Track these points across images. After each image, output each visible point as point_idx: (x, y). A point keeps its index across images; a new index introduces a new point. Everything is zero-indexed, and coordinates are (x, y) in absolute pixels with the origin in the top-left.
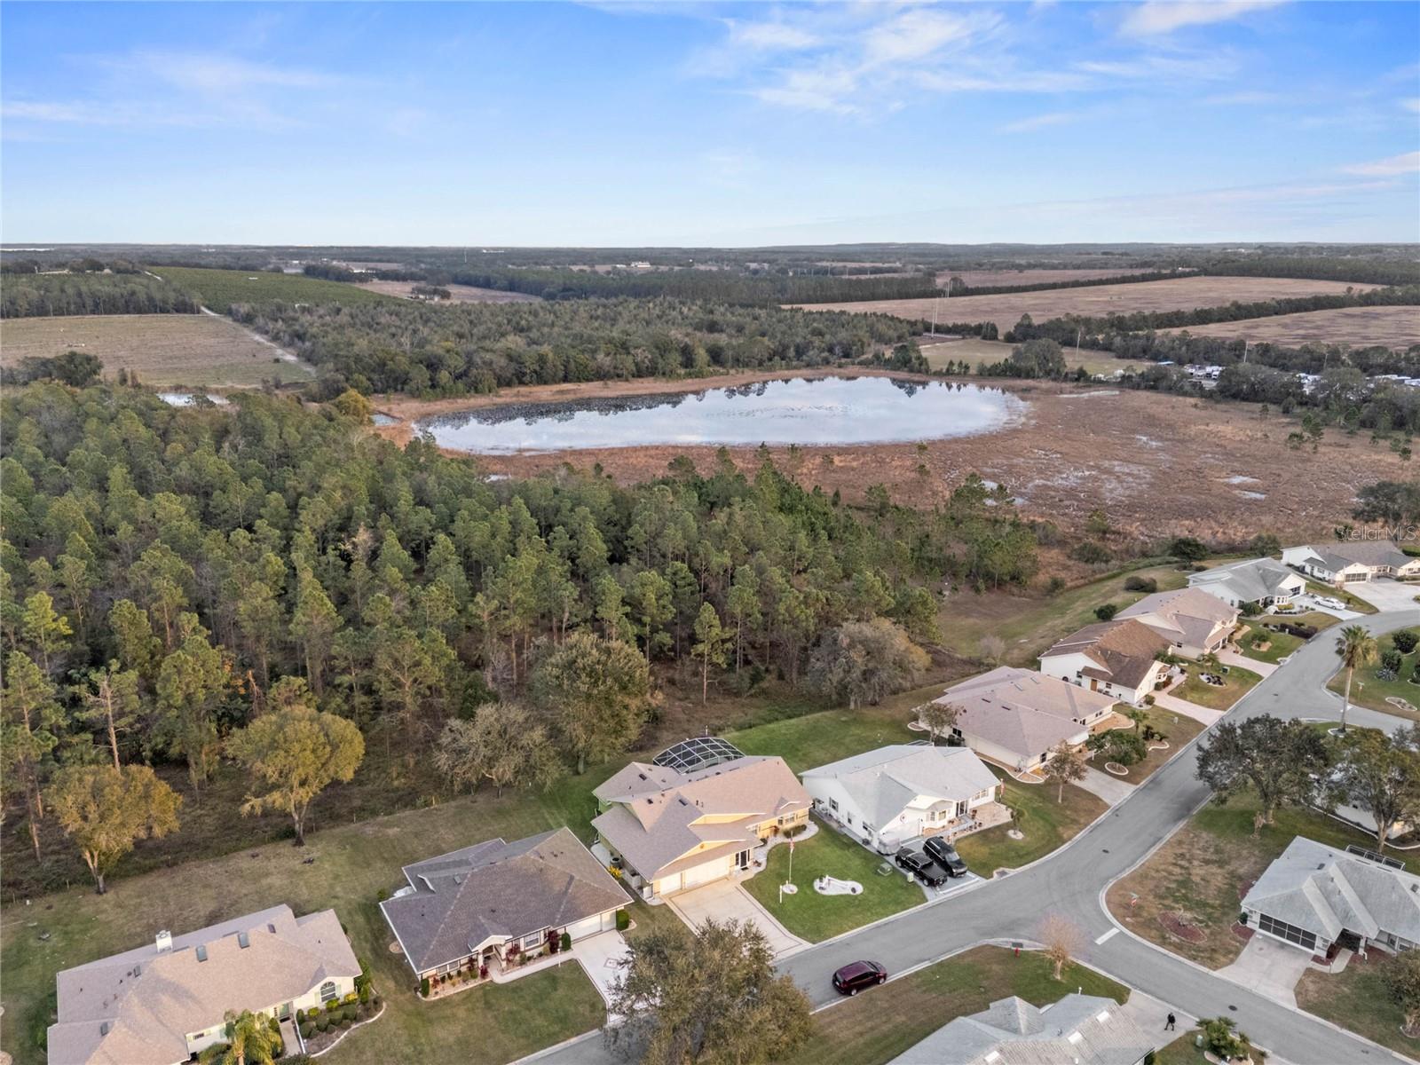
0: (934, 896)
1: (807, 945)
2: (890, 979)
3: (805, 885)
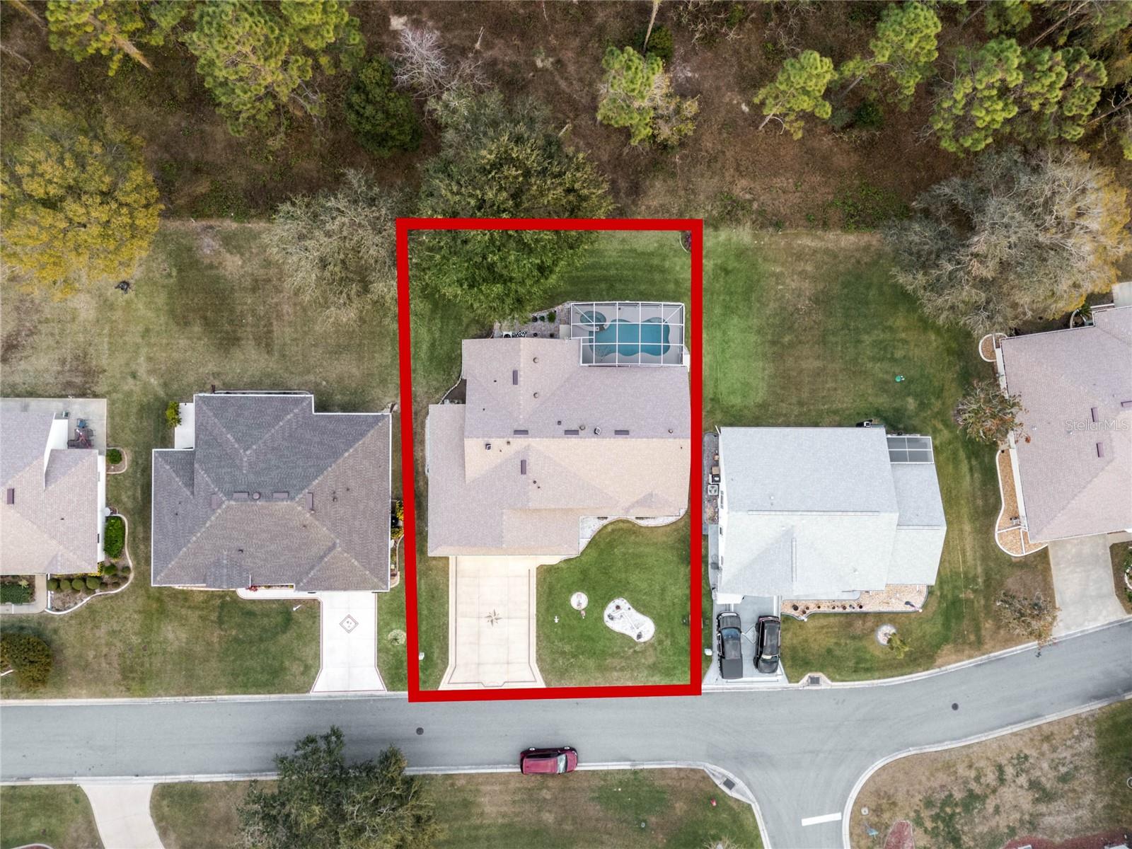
0: (712, 679)
3: (600, 600)
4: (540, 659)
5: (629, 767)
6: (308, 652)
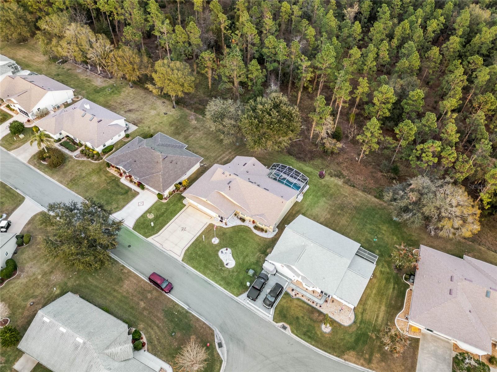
0: (243, 299)
1: (180, 259)
3: (222, 245)
4: (188, 250)
5: (186, 309)
6: (122, 203)
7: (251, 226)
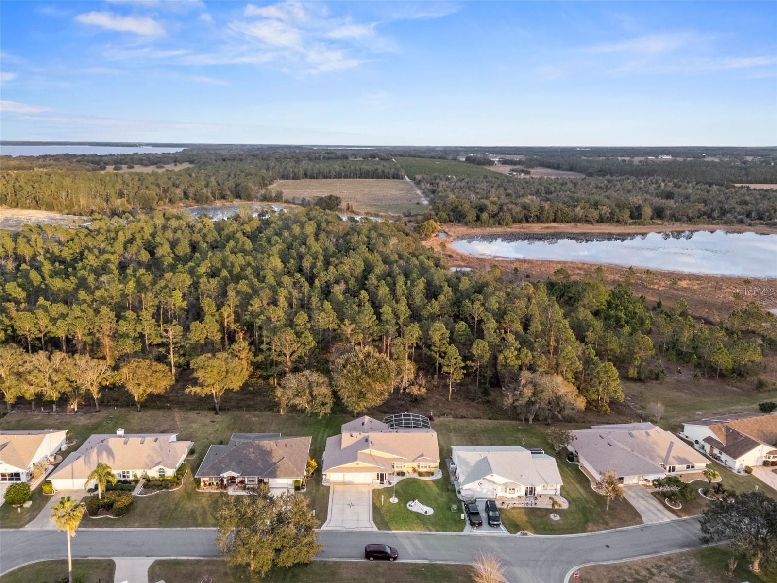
0: (468, 530)
1: (375, 529)
2: (397, 561)
3: (404, 501)
4: (375, 519)
5: (428, 562)
7: (416, 476)
